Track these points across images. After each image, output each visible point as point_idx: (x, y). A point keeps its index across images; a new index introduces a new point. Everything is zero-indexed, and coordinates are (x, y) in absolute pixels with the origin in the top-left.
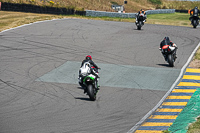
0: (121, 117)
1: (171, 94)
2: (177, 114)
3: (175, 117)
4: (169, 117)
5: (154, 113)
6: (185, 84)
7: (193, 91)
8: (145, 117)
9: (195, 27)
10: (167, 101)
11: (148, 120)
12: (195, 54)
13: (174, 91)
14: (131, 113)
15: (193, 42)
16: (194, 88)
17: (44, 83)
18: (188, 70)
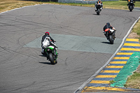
0: (81, 72)
1: (116, 56)
2: (120, 69)
3: (118, 72)
4: (114, 72)
5: (104, 69)
6: (125, 49)
7: (131, 54)
8: (98, 72)
9: (131, 11)
10: (113, 60)
11: (100, 74)
12: (132, 29)
13: (118, 54)
14: (89, 69)
15: (131, 20)
16: (132, 52)
17: (29, 48)
18: (127, 40)
